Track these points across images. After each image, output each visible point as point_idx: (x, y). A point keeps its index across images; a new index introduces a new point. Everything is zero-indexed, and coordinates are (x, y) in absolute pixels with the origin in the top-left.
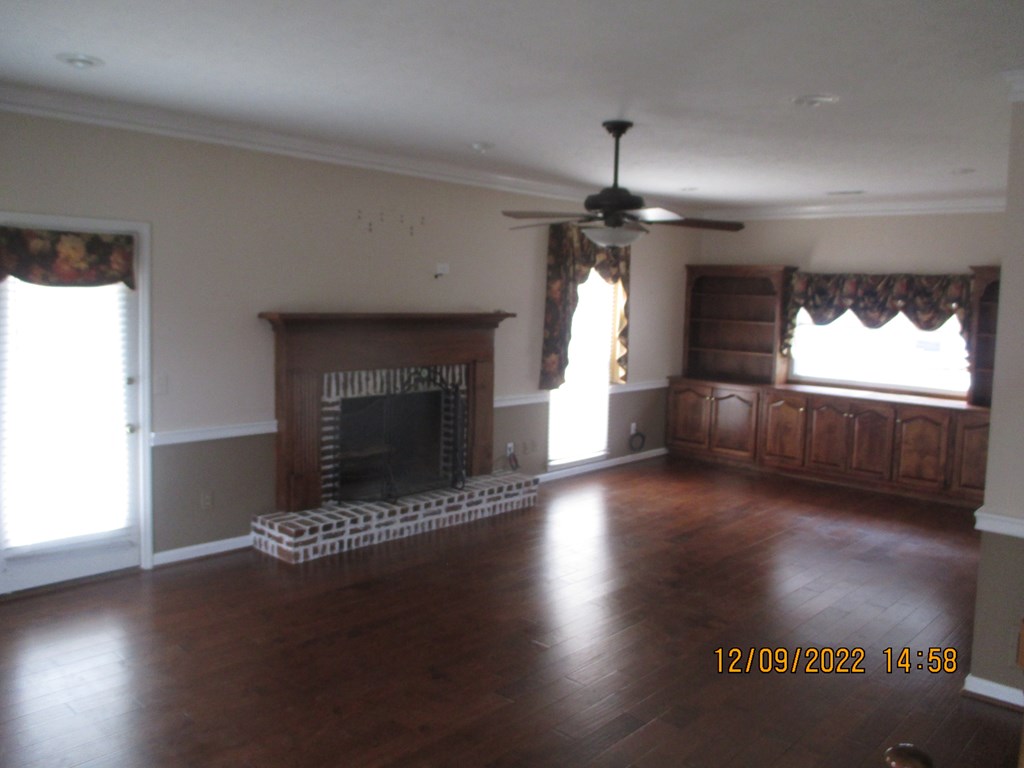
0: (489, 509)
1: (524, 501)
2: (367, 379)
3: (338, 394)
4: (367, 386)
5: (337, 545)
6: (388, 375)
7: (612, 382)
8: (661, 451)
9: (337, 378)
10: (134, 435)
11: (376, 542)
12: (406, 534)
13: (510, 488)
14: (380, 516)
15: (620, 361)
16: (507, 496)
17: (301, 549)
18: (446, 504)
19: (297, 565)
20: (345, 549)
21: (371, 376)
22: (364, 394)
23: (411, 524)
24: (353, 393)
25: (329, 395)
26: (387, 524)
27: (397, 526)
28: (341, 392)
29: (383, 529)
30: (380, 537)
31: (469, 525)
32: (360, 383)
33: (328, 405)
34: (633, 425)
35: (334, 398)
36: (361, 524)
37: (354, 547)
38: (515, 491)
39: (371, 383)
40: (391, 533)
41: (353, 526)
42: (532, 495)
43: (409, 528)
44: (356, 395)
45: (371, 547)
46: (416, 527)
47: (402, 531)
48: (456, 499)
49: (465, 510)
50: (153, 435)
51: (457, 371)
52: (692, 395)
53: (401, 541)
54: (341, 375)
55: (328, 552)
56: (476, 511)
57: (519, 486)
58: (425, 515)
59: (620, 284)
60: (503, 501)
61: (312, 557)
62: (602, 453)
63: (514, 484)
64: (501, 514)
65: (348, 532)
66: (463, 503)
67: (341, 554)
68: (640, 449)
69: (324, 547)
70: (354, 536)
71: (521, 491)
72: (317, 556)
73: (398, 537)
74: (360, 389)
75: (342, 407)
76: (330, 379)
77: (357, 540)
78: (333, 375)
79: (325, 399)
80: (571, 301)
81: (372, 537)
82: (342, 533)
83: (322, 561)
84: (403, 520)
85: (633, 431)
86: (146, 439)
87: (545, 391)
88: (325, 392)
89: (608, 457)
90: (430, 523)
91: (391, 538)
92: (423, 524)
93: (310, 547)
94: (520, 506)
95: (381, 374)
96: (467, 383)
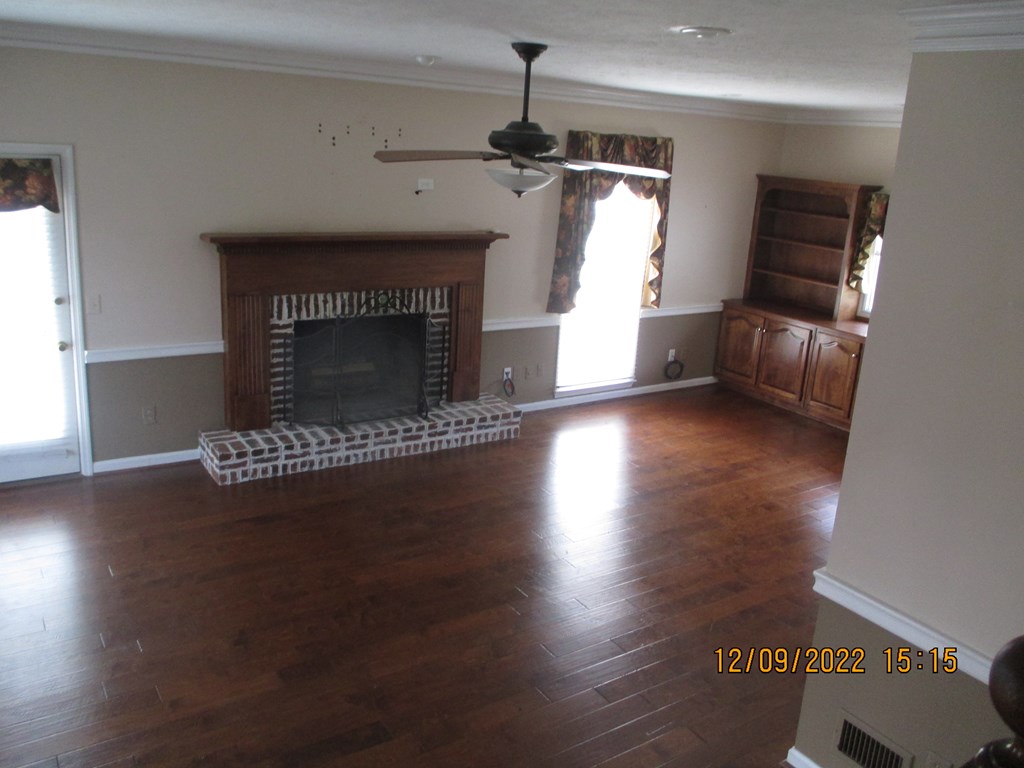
0: (457, 440)
1: (502, 433)
2: (325, 302)
3: (290, 316)
4: (325, 310)
5: (270, 470)
6: (351, 298)
7: (644, 306)
8: (709, 380)
9: (289, 301)
10: (67, 352)
11: (316, 467)
12: (353, 461)
13: (483, 420)
14: (321, 443)
15: (651, 283)
16: (479, 428)
17: (228, 472)
18: (401, 434)
19: (224, 487)
20: (280, 473)
21: (329, 297)
22: (321, 316)
23: (359, 452)
24: (308, 315)
25: (280, 317)
26: (328, 451)
27: (343, 453)
28: (294, 314)
29: (325, 456)
30: (321, 463)
31: (432, 455)
32: (317, 306)
33: (278, 327)
34: (672, 353)
35: (285, 320)
36: (298, 450)
37: (290, 472)
38: (489, 422)
39: (330, 305)
40: (335, 460)
41: (289, 452)
42: (513, 427)
43: (356, 455)
44: (312, 317)
45: (311, 474)
46: (365, 454)
47: (348, 458)
48: (414, 429)
49: (426, 439)
50: (86, 352)
51: (438, 293)
52: (744, 323)
53: (347, 468)
54: (294, 298)
55: (260, 476)
56: (440, 442)
57: (494, 418)
58: (376, 444)
59: (654, 200)
60: (475, 432)
61: (240, 480)
62: (629, 380)
63: (489, 415)
64: (472, 446)
65: (283, 457)
66: (424, 433)
67: (275, 479)
68: (678, 377)
69: (255, 471)
70: (291, 462)
71: (498, 423)
72: (246, 479)
73: (342, 464)
74: (317, 312)
75: (295, 330)
76: (280, 302)
77: (294, 466)
78: (284, 298)
79: (275, 321)
80: (585, 219)
81: (312, 463)
82: (277, 458)
83: (253, 484)
84: (347, 449)
85: (670, 358)
86: (80, 357)
87: (556, 315)
88: (275, 315)
89: (634, 385)
90: (382, 451)
91: (335, 465)
92: (373, 453)
93: (239, 471)
94: (497, 438)
95: (342, 297)
96: (450, 307)
